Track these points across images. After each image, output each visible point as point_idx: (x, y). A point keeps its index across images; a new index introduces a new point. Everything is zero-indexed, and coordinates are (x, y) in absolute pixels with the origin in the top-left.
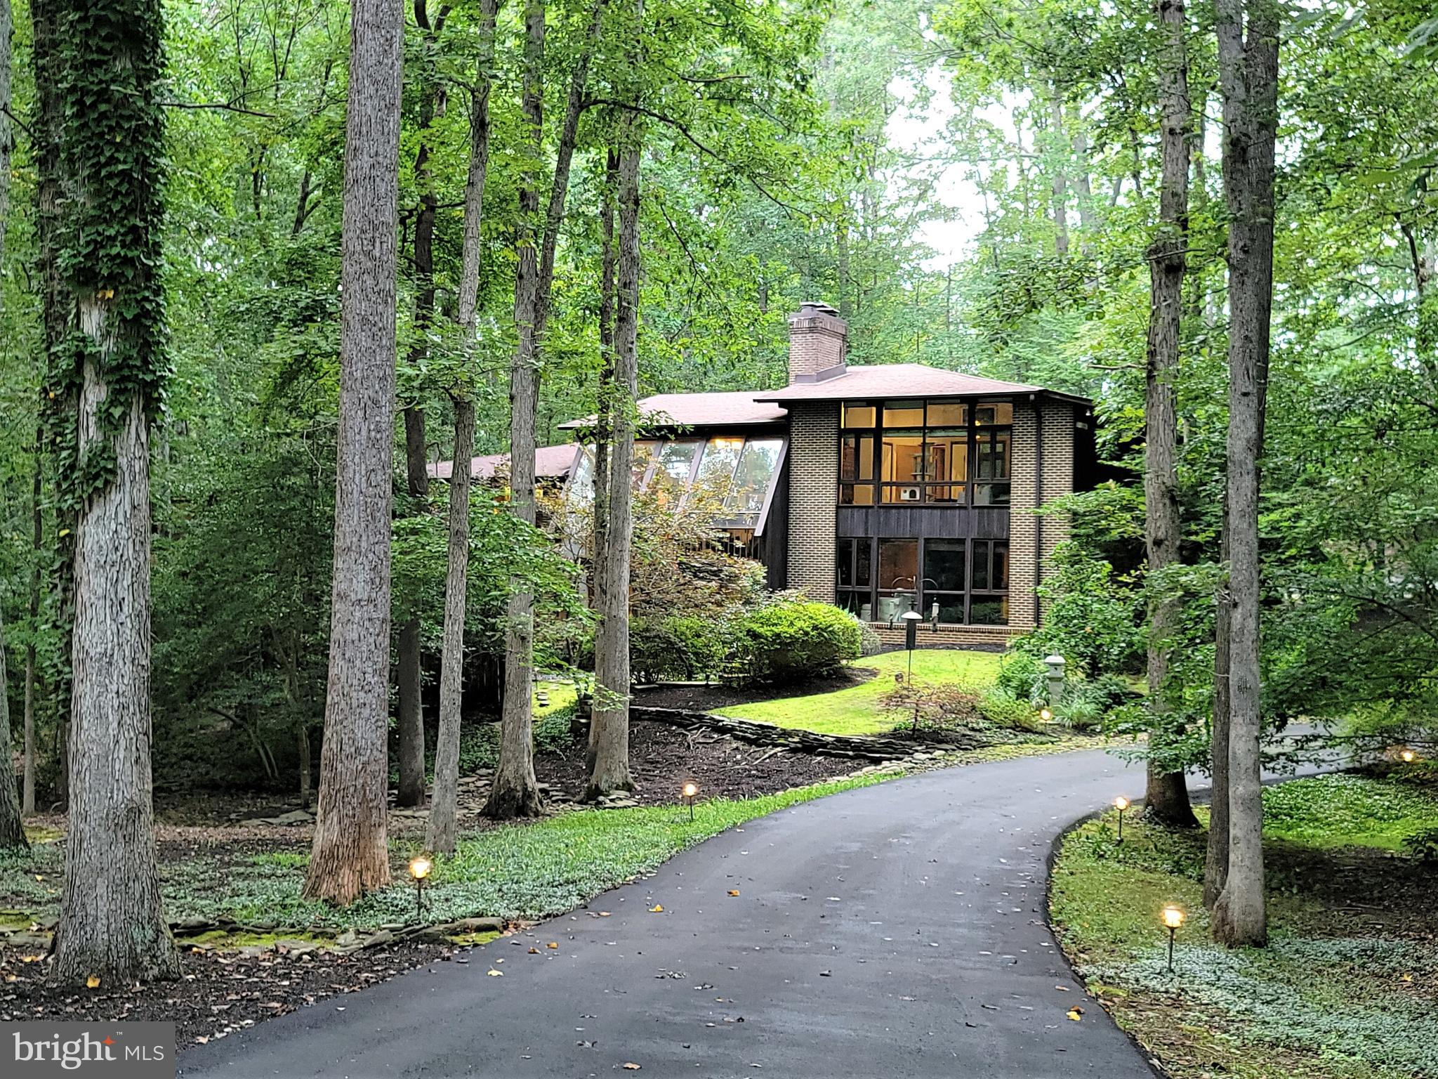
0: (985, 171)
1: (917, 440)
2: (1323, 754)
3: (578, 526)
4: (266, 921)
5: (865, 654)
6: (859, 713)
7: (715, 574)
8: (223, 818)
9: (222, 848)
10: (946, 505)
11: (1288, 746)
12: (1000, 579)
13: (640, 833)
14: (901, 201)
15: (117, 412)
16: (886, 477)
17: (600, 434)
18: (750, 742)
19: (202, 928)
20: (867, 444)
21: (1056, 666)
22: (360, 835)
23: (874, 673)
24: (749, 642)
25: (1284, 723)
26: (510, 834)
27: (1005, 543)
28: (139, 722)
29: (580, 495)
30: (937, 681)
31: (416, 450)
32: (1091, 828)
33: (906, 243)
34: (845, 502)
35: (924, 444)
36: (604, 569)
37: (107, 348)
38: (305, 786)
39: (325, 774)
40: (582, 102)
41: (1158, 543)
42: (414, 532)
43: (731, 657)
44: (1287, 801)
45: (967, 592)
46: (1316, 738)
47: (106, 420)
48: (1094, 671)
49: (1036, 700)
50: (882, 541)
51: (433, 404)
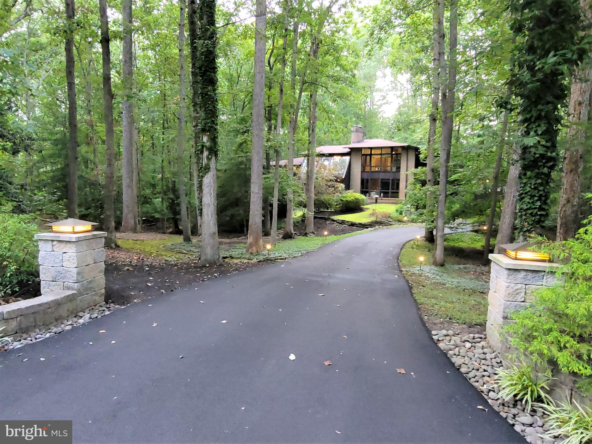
0: (399, 93)
1: (380, 156)
2: (463, 227)
3: (303, 176)
4: (238, 256)
5: (367, 204)
6: (364, 218)
7: (334, 187)
8: (228, 238)
9: (229, 243)
10: (385, 171)
11: (456, 225)
12: (398, 188)
13: (314, 242)
14: (380, 100)
15: (210, 157)
16: (372, 165)
17: (308, 156)
18: (340, 223)
19: (226, 257)
20: (368, 157)
21: (408, 207)
22: (256, 241)
23: (368, 209)
24: (341, 202)
25: (454, 220)
26: (288, 242)
27: (399, 180)
28: (215, 217)
29: (304, 169)
30: (381, 211)
31: (268, 159)
32: (412, 242)
33: (380, 110)
34: (363, 171)
35: (381, 158)
36: (309, 185)
37: (208, 144)
38: (245, 231)
39: (249, 228)
40: (304, 83)
41: (429, 181)
42: (268, 178)
43: (337, 205)
44: (457, 237)
45: (390, 191)
46: (462, 223)
47: (208, 158)
48: (417, 208)
49: (404, 215)
50: (372, 179)
51: (271, 152)
